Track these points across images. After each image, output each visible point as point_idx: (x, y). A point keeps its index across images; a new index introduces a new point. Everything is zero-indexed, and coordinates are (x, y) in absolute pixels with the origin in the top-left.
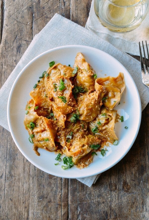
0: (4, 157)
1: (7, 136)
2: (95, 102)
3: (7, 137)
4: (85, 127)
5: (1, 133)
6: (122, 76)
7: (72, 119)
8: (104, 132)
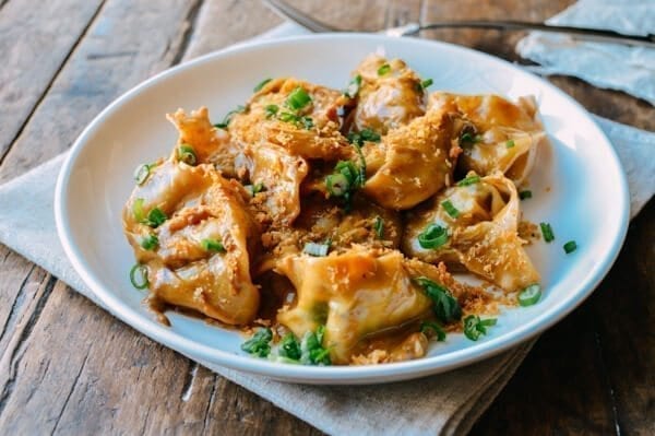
0: (49, 414)
1: (89, 342)
2: (430, 135)
3: (91, 345)
4: (390, 233)
5: (68, 330)
6: (530, 103)
7: (336, 180)
8: (472, 251)
